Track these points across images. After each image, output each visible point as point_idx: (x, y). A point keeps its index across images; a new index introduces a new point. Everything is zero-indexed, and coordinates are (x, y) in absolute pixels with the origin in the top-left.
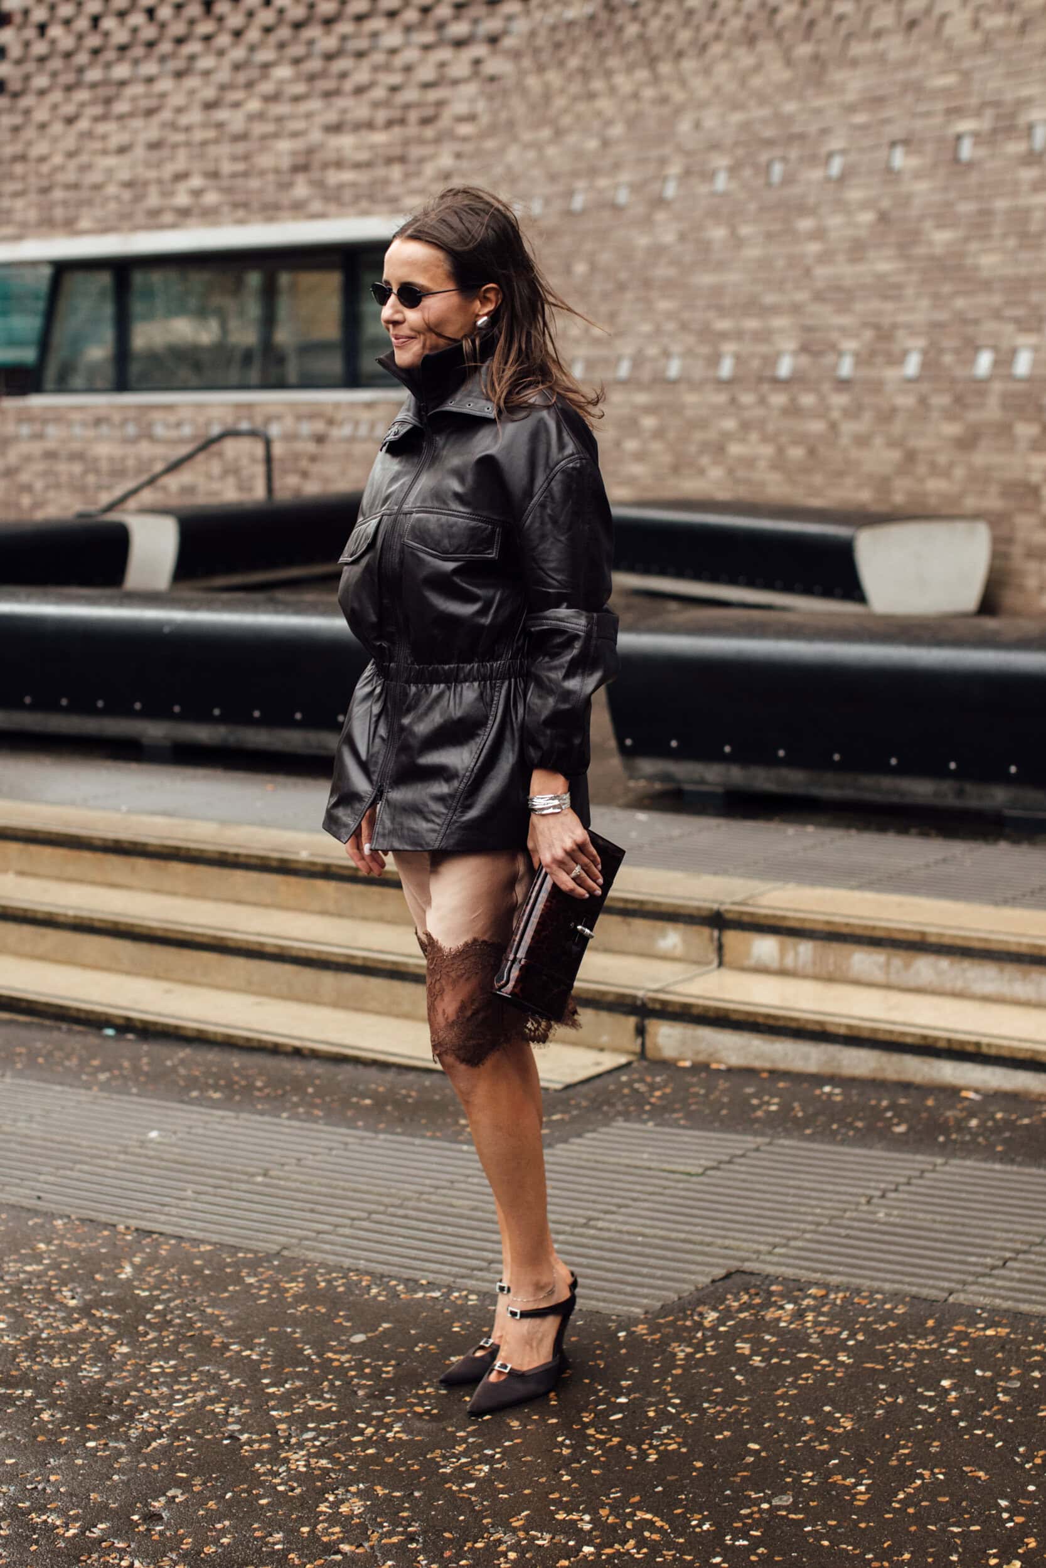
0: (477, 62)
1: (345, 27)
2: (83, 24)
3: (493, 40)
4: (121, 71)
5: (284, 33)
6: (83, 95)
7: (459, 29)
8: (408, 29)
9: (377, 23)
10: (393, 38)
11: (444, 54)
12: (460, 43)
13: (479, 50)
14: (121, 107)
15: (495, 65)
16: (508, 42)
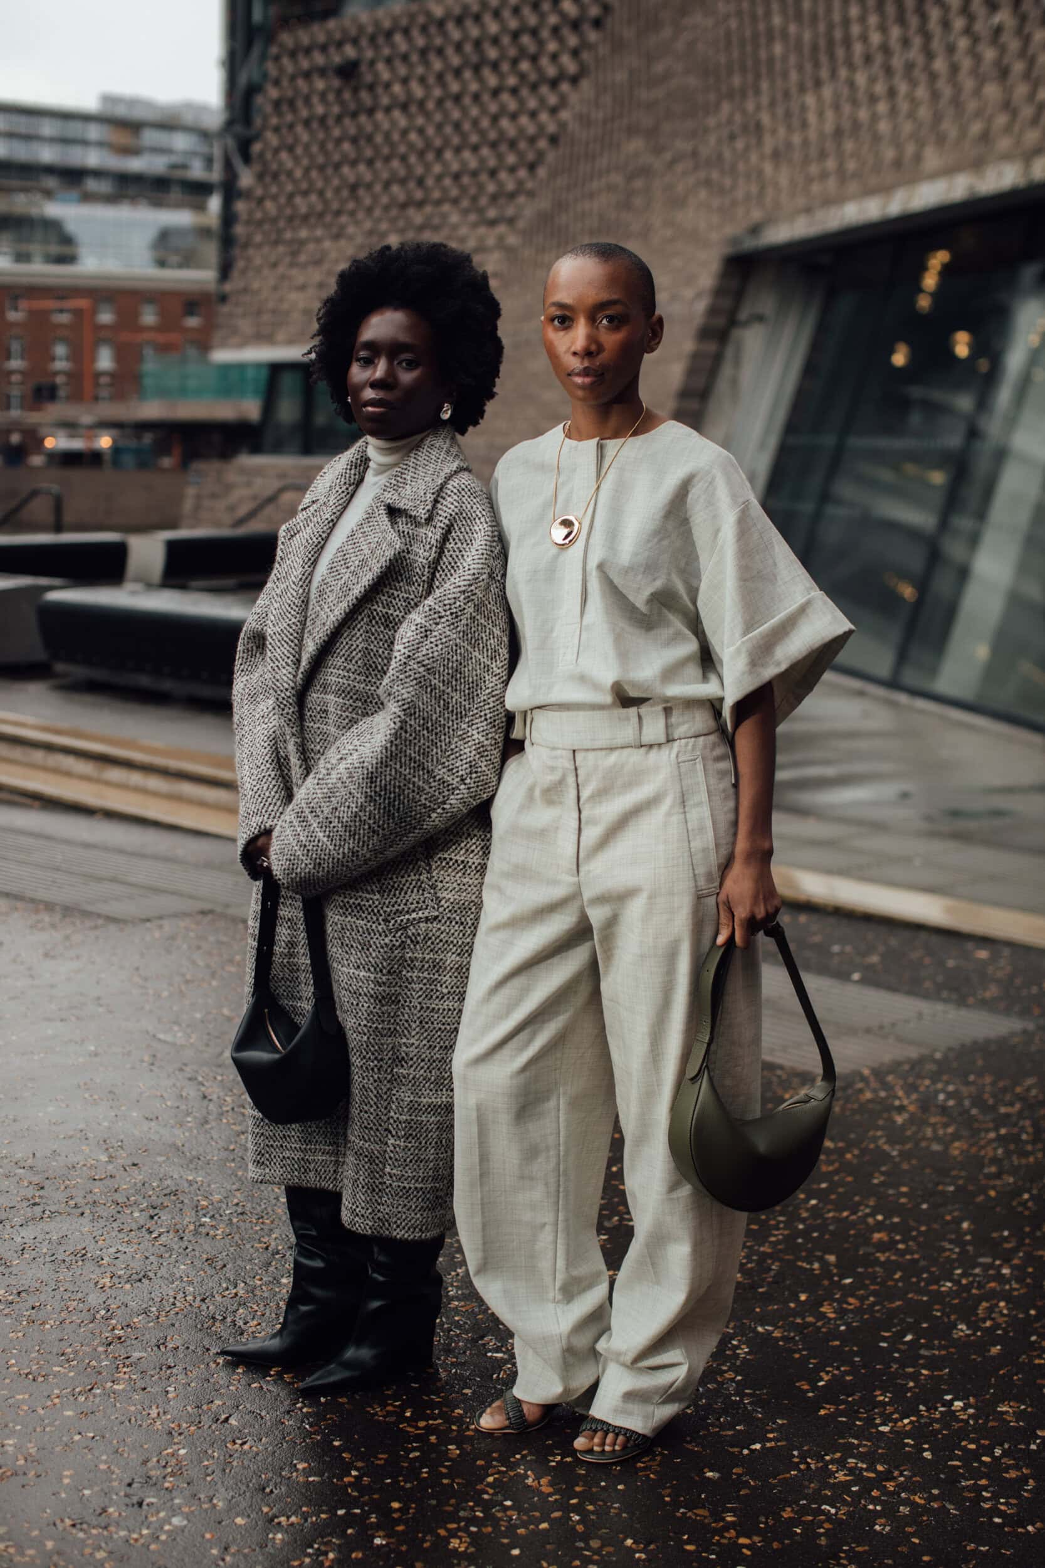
0: (501, 238)
1: (428, 209)
2: (282, 200)
3: (511, 221)
4: (303, 233)
5: (394, 212)
6: (281, 249)
7: (492, 213)
8: (465, 212)
9: (446, 207)
10: (454, 218)
11: (482, 230)
12: (492, 223)
13: (502, 229)
14: (303, 258)
15: (512, 240)
16: (521, 224)
